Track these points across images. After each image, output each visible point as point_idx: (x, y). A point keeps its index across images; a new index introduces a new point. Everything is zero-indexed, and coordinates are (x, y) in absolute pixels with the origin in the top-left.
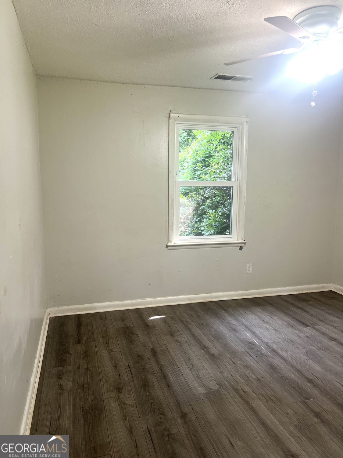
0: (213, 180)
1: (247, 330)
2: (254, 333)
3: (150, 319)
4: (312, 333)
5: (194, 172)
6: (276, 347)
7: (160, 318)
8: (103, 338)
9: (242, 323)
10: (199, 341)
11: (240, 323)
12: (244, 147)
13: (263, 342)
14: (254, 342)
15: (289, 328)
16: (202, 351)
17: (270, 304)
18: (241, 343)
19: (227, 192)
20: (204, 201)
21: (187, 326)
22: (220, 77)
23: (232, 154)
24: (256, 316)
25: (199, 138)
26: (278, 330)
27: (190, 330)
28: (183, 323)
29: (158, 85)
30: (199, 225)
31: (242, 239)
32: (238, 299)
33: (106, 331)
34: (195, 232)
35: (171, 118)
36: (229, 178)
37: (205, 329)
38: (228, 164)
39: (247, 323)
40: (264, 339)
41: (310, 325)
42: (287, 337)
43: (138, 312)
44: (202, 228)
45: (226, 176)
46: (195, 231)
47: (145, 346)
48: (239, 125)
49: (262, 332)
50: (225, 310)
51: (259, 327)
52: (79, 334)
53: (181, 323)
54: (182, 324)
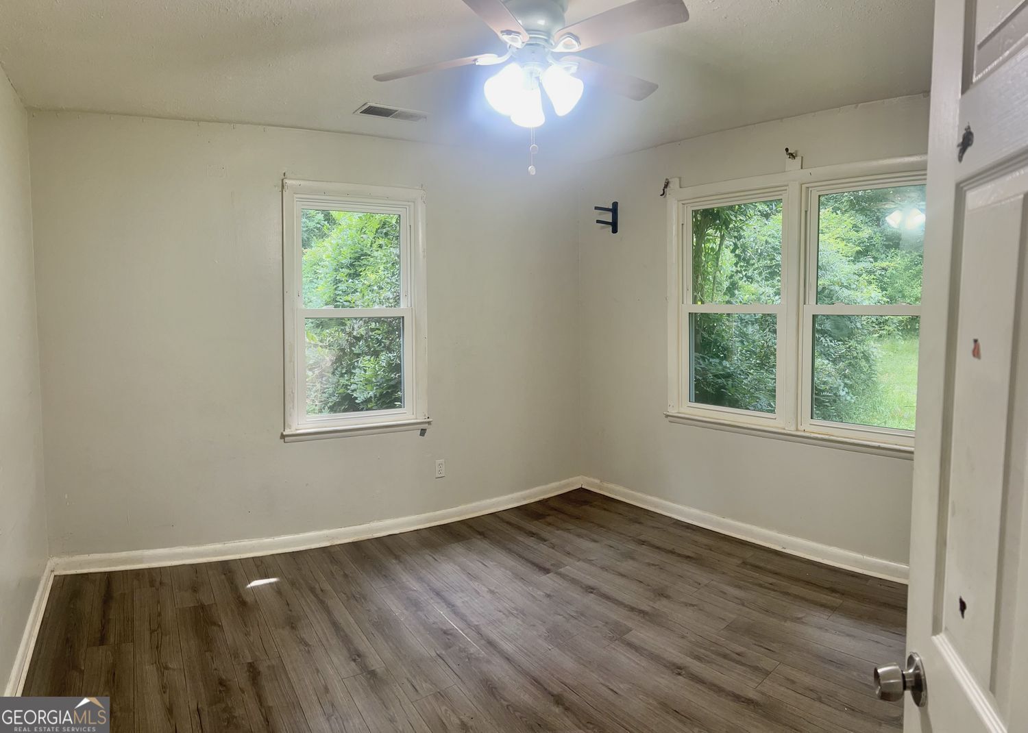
0: (368, 305)
1: (439, 601)
2: (453, 606)
3: (249, 586)
4: (557, 585)
5: (337, 284)
6: (493, 634)
7: (270, 584)
8: (151, 634)
9: (429, 586)
10: (346, 640)
11: (426, 585)
12: (420, 243)
13: (469, 625)
14: (454, 629)
15: (515, 582)
16: (353, 664)
17: (481, 534)
18: (428, 636)
19: (394, 327)
20: (352, 345)
21: (322, 602)
22: (371, 111)
23: (399, 257)
24: (455, 564)
25: (343, 223)
26: (496, 590)
27: (328, 611)
28: (316, 596)
29: (260, 124)
30: (347, 381)
31: (425, 415)
32: (420, 529)
33: (160, 614)
34: (340, 393)
35: (285, 187)
36: (397, 300)
37: (359, 607)
38: (393, 275)
39: (438, 585)
40: (471, 619)
41: (551, 567)
42: (513, 605)
43: (226, 568)
44: (353, 387)
45: (391, 297)
46: (341, 391)
47: (236, 655)
48: (409, 203)
49: (467, 602)
50: (397, 557)
51: (462, 591)
52: (103, 621)
53: (311, 594)
54: (313, 597)
